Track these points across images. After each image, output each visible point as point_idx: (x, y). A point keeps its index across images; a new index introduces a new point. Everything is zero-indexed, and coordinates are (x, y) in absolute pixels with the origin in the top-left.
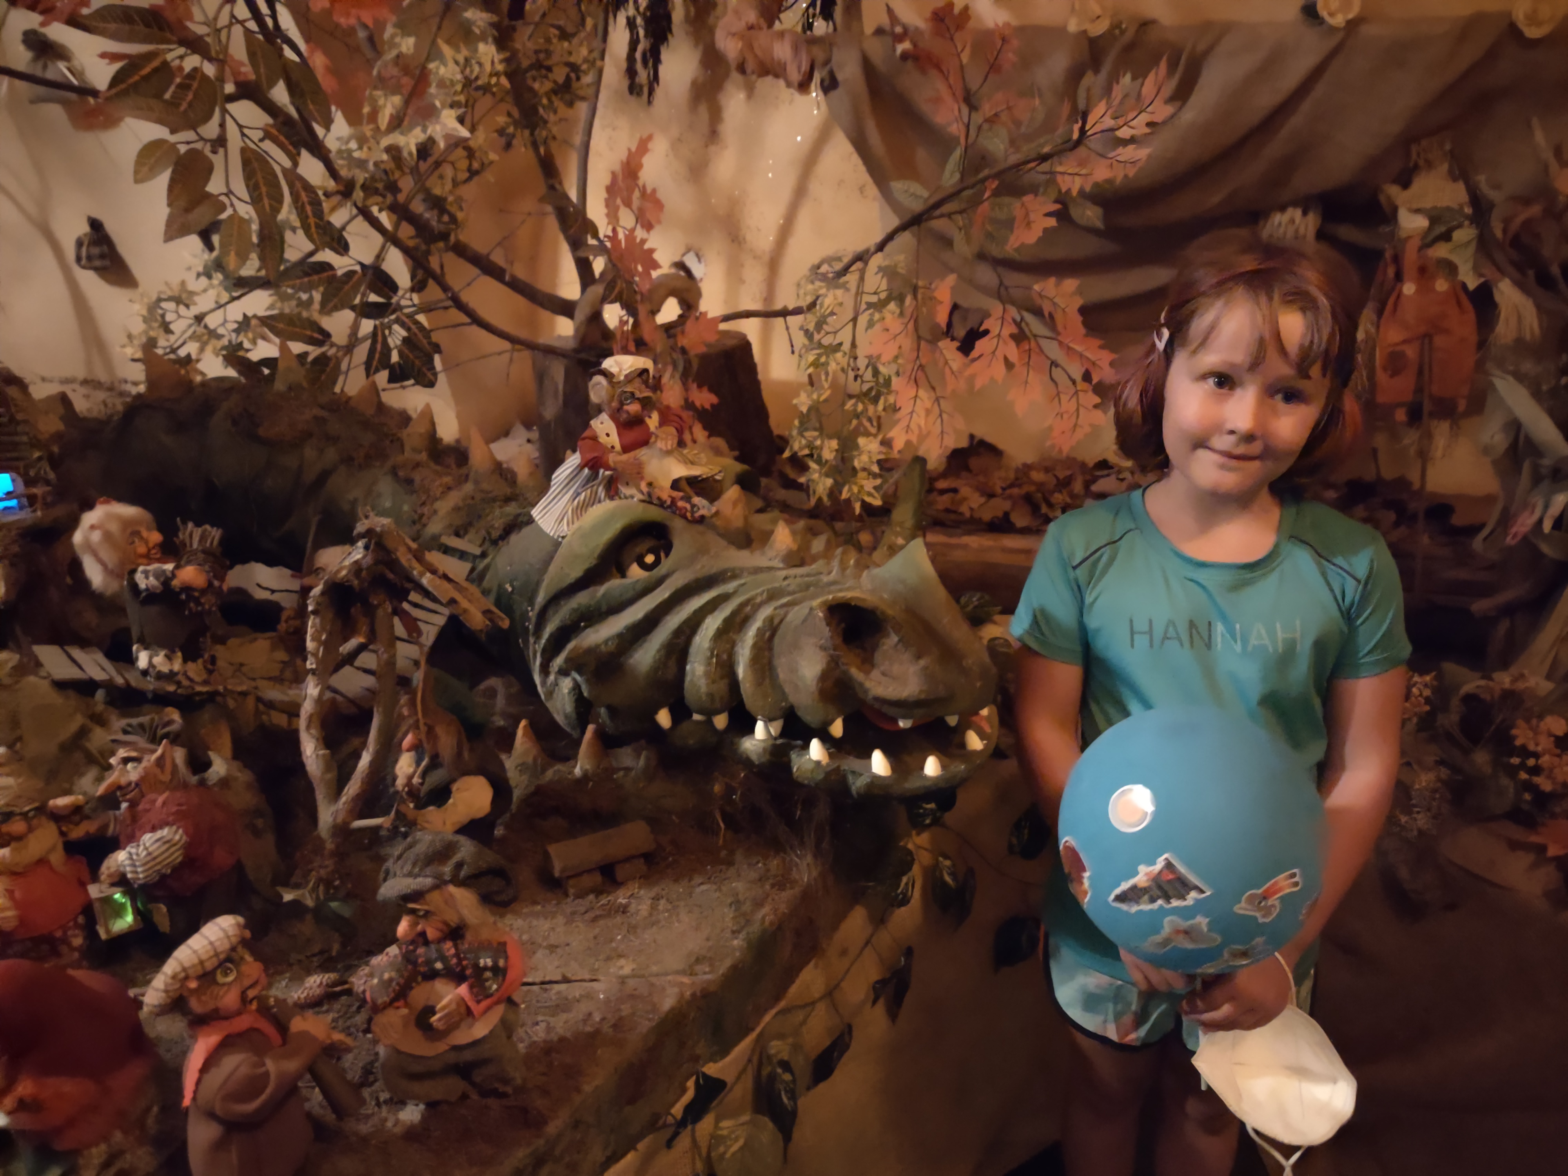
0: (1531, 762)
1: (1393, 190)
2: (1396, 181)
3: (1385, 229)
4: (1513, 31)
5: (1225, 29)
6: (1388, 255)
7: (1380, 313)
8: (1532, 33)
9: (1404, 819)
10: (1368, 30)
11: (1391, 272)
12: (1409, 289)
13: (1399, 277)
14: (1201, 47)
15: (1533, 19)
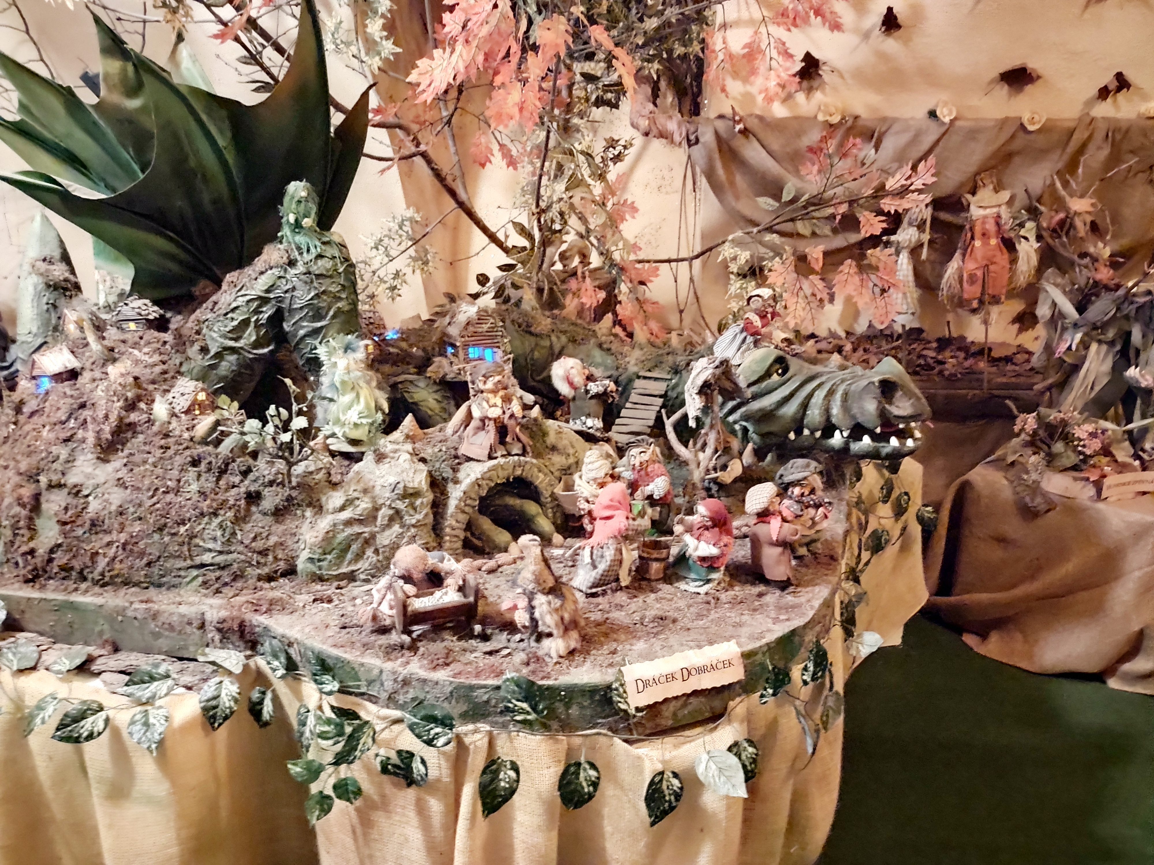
0: (1082, 443)
1: (969, 196)
2: (969, 193)
3: (963, 215)
4: (1022, 127)
5: (895, 120)
6: (967, 227)
7: (964, 255)
8: (1031, 128)
9: (1025, 477)
10: (958, 123)
11: (969, 235)
12: (978, 243)
13: (973, 238)
14: (883, 129)
15: (1032, 121)
